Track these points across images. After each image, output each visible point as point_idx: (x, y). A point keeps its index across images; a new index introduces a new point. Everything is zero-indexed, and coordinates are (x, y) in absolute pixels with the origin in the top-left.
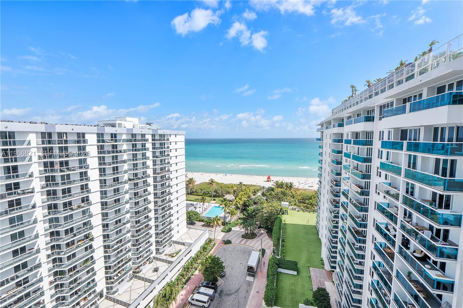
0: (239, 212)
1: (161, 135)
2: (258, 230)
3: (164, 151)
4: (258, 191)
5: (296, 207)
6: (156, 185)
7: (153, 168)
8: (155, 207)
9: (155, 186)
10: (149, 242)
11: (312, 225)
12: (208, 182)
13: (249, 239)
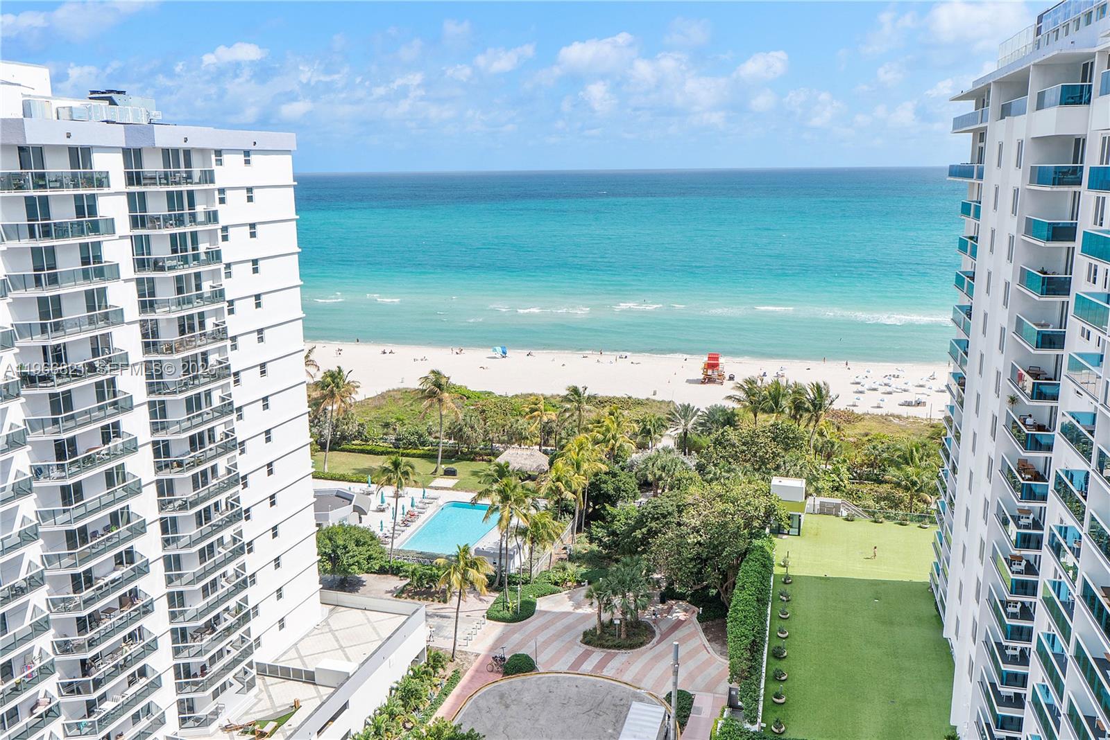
0: (569, 527)
1: (169, 155)
2: (660, 606)
3: (194, 235)
4: (661, 425)
5: (839, 501)
6: (163, 402)
7: (143, 323)
8: (161, 509)
9: (158, 411)
10: (142, 672)
11: (911, 583)
12: (415, 384)
13: (619, 647)
